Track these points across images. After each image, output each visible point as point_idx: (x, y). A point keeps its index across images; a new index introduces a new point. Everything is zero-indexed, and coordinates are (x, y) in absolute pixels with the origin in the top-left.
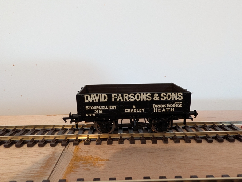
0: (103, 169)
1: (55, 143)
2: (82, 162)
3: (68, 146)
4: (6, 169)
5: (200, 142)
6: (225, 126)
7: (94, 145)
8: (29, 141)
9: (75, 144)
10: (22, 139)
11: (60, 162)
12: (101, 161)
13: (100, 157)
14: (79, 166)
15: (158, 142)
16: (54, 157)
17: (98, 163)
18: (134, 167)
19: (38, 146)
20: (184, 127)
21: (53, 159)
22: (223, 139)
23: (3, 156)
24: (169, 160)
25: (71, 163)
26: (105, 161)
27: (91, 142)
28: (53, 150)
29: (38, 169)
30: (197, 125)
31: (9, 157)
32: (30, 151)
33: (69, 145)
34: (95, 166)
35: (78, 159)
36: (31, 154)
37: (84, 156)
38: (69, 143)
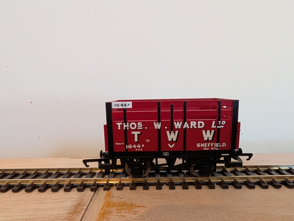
0: (140, 216)
1: (83, 187)
2: (116, 208)
3: (98, 192)
4: (30, 215)
5: (253, 187)
6: (282, 170)
7: (127, 191)
8: (53, 185)
9: (106, 188)
10: (45, 183)
11: (90, 208)
12: (137, 208)
13: (136, 204)
14: (112, 213)
15: (202, 188)
16: (82, 203)
17: (134, 210)
18: (176, 214)
19: (64, 191)
20: (233, 171)
21: (82, 205)
22: (280, 184)
23: (25, 201)
24: (216, 207)
25: (103, 210)
26: (142, 208)
27: (124, 187)
28: (81, 195)
29: (66, 215)
30: (249, 169)
31: (32, 202)
32: (55, 196)
33: (99, 190)
34: (131, 212)
35: (111, 205)
36: (57, 199)
37: (117, 202)
38: (99, 188)
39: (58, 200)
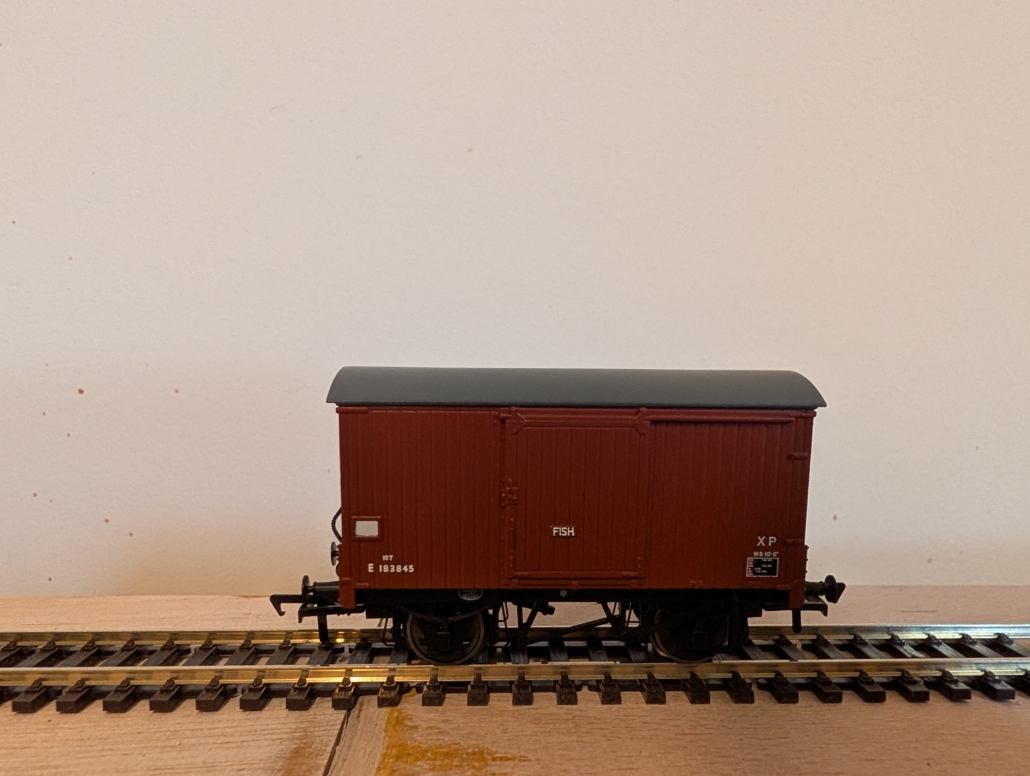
1: (305, 696)
2: (427, 764)
3: (360, 711)
7: (463, 707)
9: (387, 699)
10: (171, 681)
12: (499, 763)
13: (494, 750)
15: (712, 699)
16: (310, 747)
17: (488, 768)
19: (241, 708)
21: (311, 753)
23: (110, 740)
25: (384, 768)
26: (515, 762)
28: (302, 723)
31: (133, 746)
32: (210, 726)
33: (362, 705)
35: (409, 754)
36: (219, 736)
37: (430, 743)
38: (361, 698)
39: (222, 739)
